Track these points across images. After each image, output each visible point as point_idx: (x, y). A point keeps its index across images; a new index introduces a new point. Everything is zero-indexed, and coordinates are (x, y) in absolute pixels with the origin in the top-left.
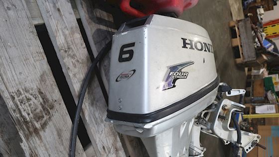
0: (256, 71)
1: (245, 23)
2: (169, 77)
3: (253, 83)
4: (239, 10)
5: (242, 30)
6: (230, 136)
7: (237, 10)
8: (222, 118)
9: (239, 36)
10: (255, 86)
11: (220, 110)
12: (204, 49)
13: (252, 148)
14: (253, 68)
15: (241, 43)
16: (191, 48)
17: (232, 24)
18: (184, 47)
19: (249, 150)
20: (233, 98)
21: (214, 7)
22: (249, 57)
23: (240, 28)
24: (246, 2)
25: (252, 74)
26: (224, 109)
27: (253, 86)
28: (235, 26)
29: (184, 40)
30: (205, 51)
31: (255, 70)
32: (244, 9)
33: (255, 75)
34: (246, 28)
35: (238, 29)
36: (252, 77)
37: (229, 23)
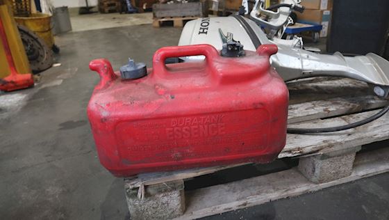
0: (214, 6)
1: (158, 10)
3: (227, 9)
4: (138, 17)
5: (165, 14)
6: (285, 14)
7: (138, 19)
8: (267, 18)
9: (172, 18)
10: (232, 8)
11: (260, 19)
12: (207, 21)
14: (210, 9)
15: (180, 17)
17: (157, 24)
21: (136, 39)
22: (198, 10)
23: (162, 16)
24: (129, 10)
25: (217, 10)
26: (259, 16)
27: (231, 10)
28: (160, 22)
29: (200, 33)
30: (209, 21)
31: (212, 7)
32: (137, 12)
33: (219, 7)
34: (164, 10)
35: (163, 18)
36: (220, 10)
37: (155, 27)
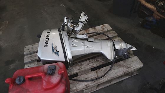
2: (55, 53)
12: (48, 37)
13: (86, 16)
16: (47, 43)
18: (47, 46)
19: (87, 17)
20: (68, 21)
29: (45, 46)
30: (49, 37)
